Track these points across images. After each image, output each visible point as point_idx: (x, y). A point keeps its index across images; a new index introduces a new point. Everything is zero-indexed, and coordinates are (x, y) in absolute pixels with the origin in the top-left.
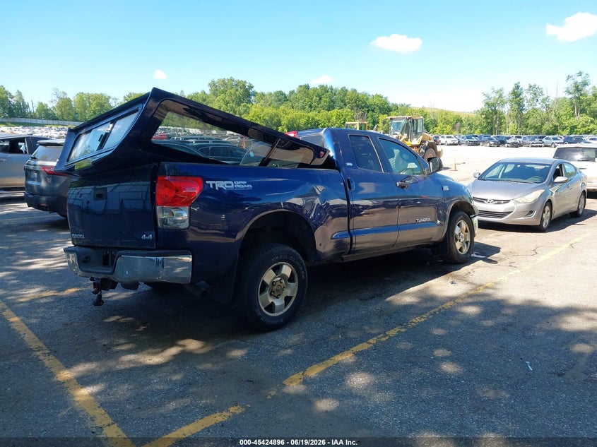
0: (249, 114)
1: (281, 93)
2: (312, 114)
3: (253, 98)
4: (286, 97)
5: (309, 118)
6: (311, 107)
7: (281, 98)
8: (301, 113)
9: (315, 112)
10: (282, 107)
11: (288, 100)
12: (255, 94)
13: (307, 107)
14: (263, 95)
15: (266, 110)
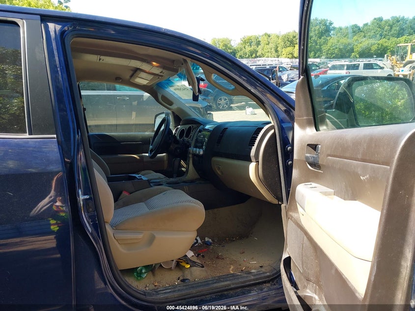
0: (327, 44)
1: (356, 26)
2: (382, 41)
3: (332, 32)
4: (359, 29)
5: (379, 44)
6: (381, 35)
7: (356, 30)
8: (372, 41)
9: (384, 40)
10: (355, 38)
11: (361, 31)
12: (334, 28)
13: (378, 36)
14: (341, 29)
15: (341, 41)
